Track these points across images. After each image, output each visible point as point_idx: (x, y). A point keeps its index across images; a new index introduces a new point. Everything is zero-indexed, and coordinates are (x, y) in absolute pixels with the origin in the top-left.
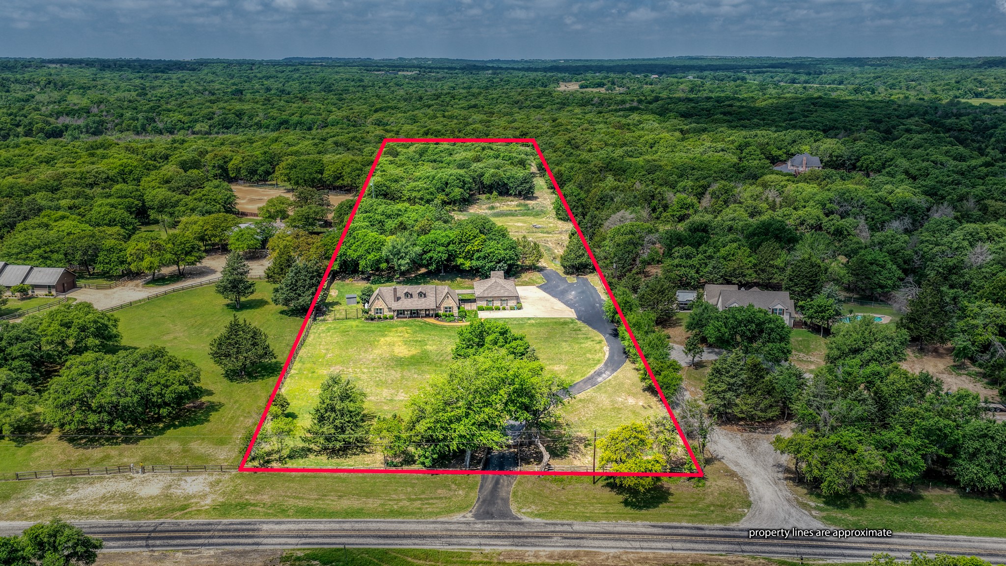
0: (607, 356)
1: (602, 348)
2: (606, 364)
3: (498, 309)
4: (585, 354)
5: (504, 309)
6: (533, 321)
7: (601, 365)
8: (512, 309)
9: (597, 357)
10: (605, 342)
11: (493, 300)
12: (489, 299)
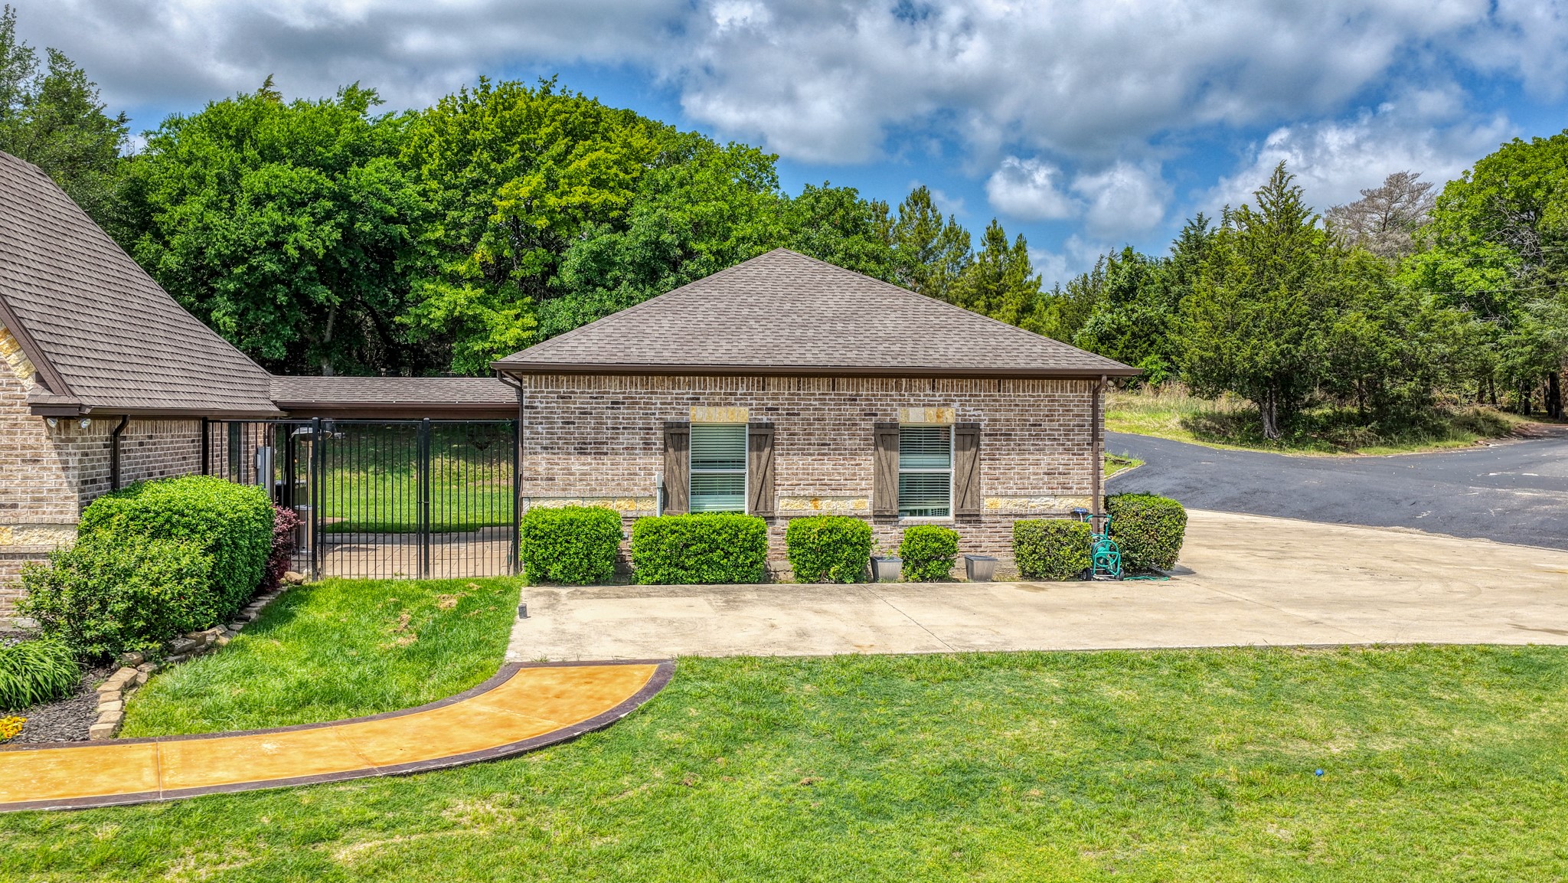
11: (762, 436)
12: (699, 414)
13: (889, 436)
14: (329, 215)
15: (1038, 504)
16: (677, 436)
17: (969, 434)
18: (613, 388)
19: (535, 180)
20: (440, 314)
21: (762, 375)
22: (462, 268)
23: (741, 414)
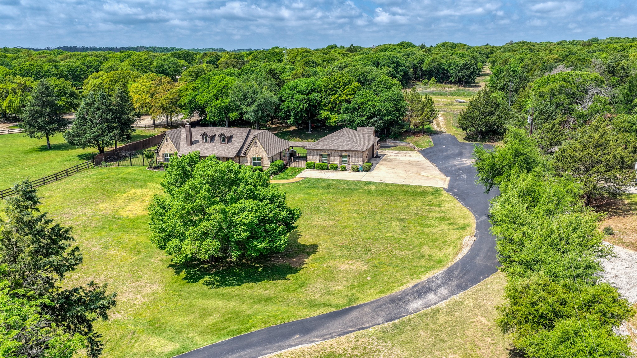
0: (461, 255)
1: (461, 238)
2: (450, 272)
3: (335, 168)
4: (421, 245)
5: (344, 169)
6: (373, 187)
7: (439, 272)
8: (356, 169)
9: (439, 255)
10: (473, 229)
11: (328, 155)
12: (323, 153)
13: (341, 156)
14: (306, 102)
15: (356, 163)
16: (321, 155)
17: (349, 156)
18: (315, 151)
19: (337, 95)
20: (323, 116)
21: (329, 150)
22: (327, 108)
23: (327, 153)
